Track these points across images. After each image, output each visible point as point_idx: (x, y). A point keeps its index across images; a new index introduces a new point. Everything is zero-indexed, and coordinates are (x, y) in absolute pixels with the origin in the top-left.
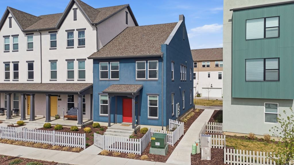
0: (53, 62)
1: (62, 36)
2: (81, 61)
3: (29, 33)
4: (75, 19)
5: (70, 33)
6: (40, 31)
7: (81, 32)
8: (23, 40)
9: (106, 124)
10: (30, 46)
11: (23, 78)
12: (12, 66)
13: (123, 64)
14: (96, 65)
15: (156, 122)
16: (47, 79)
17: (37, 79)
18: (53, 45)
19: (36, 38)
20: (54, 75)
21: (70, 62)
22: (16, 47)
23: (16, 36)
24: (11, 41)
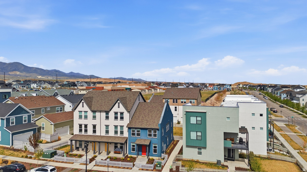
0: (107, 126)
1: (112, 115)
2: (122, 127)
3: (94, 112)
4: (119, 107)
5: (116, 113)
6: (100, 112)
7: (122, 113)
8: (90, 114)
9: (136, 156)
10: (94, 117)
11: (90, 132)
12: (83, 126)
13: (142, 130)
14: (130, 130)
15: (156, 155)
16: (103, 134)
17: (98, 133)
18: (107, 118)
19: (98, 114)
20: (107, 132)
21: (116, 127)
22: (86, 117)
23: (86, 112)
24: (83, 114)
